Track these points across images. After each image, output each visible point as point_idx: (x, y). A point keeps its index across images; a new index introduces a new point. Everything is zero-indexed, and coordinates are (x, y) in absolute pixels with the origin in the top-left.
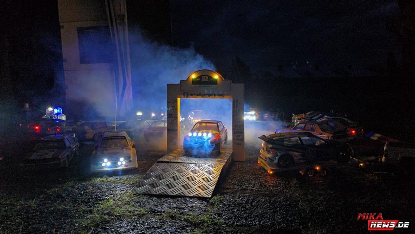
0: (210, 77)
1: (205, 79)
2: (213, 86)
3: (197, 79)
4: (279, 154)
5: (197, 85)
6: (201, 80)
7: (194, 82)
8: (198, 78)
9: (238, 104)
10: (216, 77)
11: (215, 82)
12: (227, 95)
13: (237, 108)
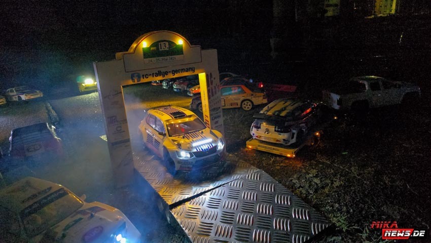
0: (171, 44)
1: (164, 47)
2: (177, 57)
3: (152, 49)
4: (294, 131)
5: (154, 59)
6: (158, 49)
7: (147, 54)
8: (152, 45)
9: (212, 79)
10: (180, 41)
11: (179, 51)
12: (199, 68)
13: (212, 84)
